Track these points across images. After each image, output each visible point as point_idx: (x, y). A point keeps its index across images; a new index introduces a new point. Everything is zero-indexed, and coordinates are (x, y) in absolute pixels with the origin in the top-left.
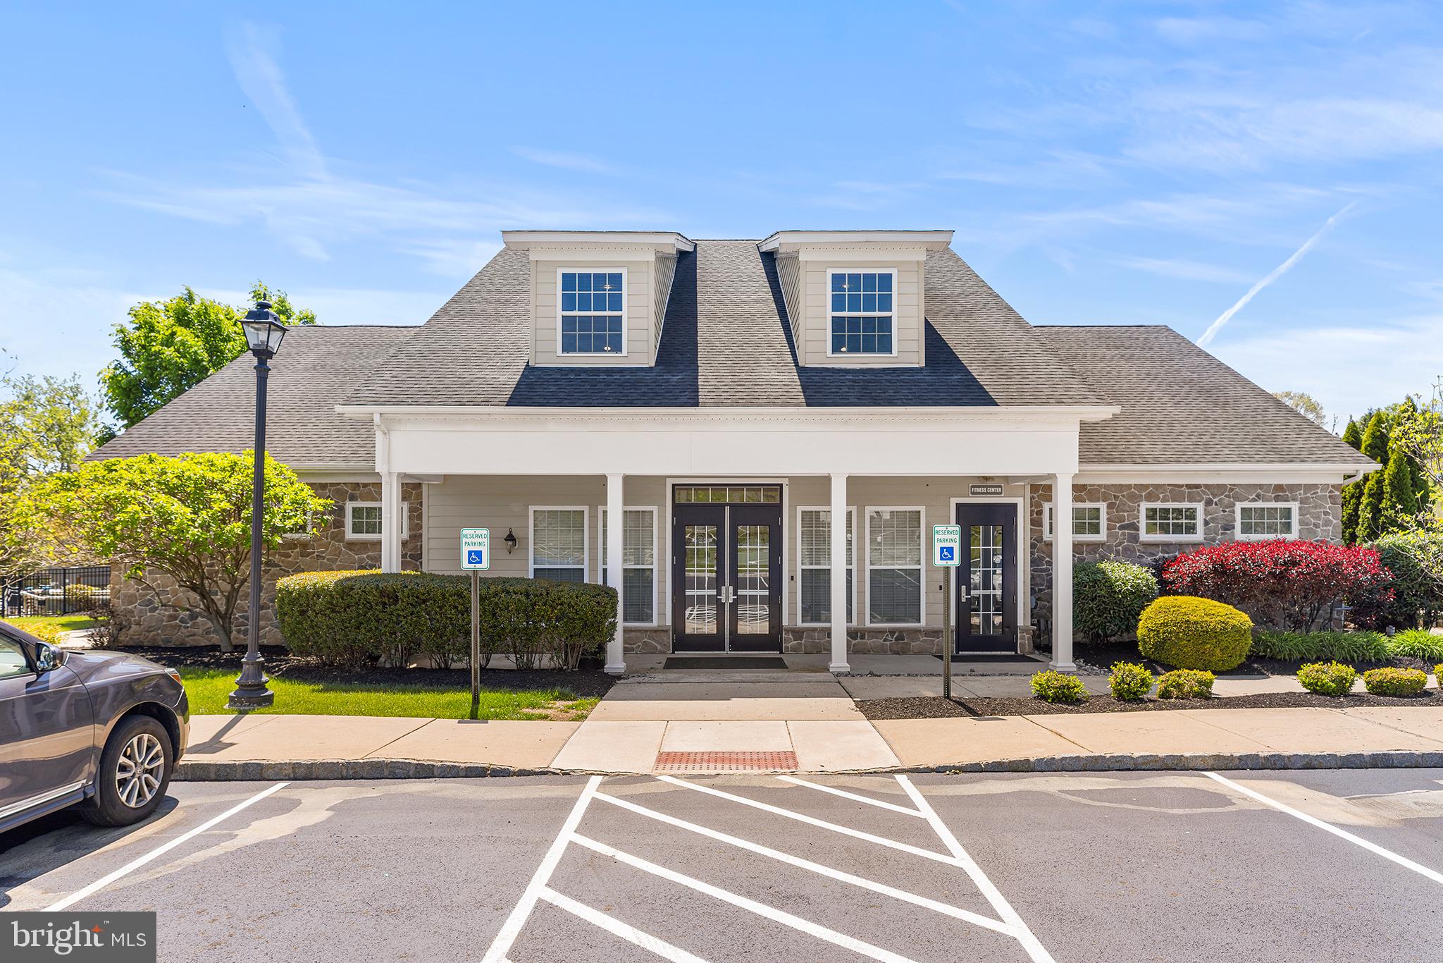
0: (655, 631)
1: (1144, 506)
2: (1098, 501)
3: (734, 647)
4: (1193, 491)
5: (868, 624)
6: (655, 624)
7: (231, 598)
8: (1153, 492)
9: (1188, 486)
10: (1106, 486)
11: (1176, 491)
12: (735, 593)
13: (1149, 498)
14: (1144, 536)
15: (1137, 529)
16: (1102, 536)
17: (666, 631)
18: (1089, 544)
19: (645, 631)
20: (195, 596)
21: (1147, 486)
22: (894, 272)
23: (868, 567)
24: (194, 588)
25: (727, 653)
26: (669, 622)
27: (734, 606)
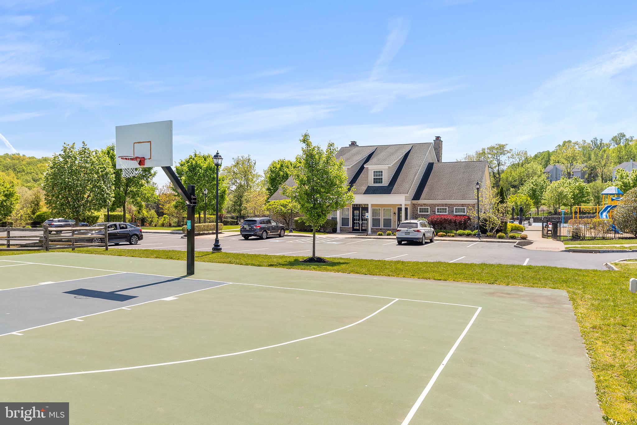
0: (349, 228)
1: (437, 208)
2: (428, 206)
3: (361, 231)
4: (446, 205)
5: (383, 228)
6: (349, 227)
7: (289, 221)
8: (438, 205)
9: (445, 204)
10: (430, 204)
11: (443, 205)
12: (362, 222)
13: (438, 206)
14: (437, 213)
15: (435, 212)
16: (429, 213)
17: (351, 228)
18: (426, 215)
19: (348, 228)
20: (284, 221)
21: (437, 204)
22: (383, 170)
23: (383, 218)
24: (284, 219)
25: (361, 232)
26: (352, 227)
27: (362, 224)
